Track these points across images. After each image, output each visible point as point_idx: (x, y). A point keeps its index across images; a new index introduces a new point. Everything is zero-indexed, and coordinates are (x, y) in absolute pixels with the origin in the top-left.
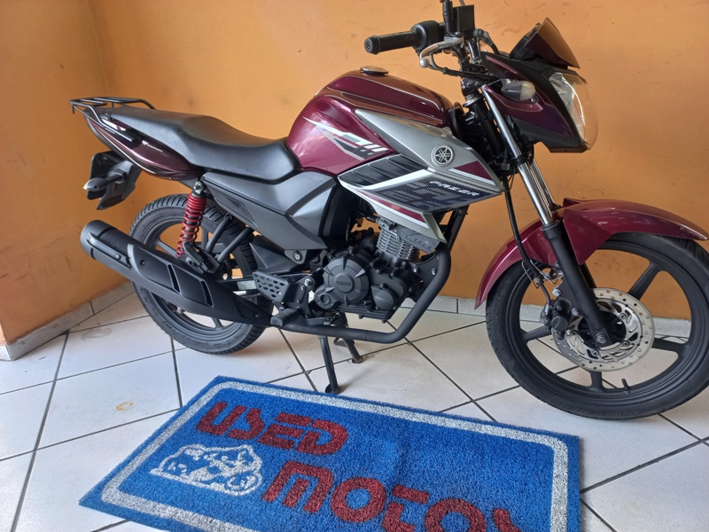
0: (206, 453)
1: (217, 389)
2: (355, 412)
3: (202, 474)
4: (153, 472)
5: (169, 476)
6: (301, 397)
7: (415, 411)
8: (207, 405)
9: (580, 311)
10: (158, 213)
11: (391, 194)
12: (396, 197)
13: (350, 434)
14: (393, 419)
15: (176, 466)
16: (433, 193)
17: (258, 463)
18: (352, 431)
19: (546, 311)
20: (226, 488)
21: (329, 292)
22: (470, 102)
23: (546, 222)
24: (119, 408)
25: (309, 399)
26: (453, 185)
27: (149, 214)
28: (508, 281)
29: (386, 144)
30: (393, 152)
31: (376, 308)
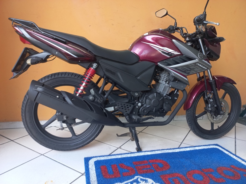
1: (92, 162)
2: (157, 154)
8: (96, 168)
11: (180, 69)
12: (182, 70)
16: (195, 68)
17: (150, 180)
19: (210, 106)
29: (179, 51)
30: (182, 54)
31: (164, 112)
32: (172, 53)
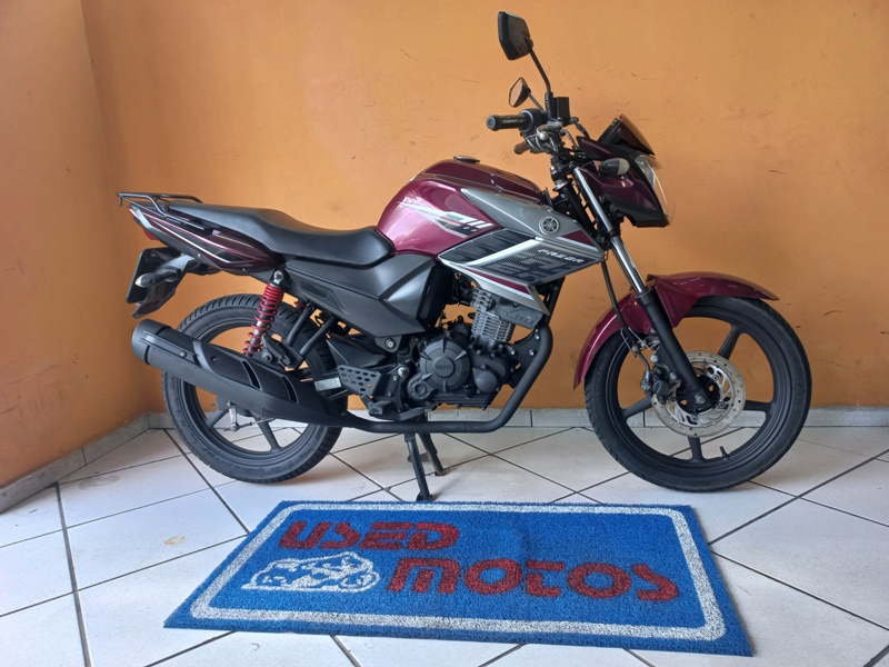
0: (302, 565)
1: (287, 512)
2: (457, 513)
3: (306, 580)
4: (245, 587)
5: (267, 588)
6: (392, 508)
7: (521, 505)
8: (282, 526)
9: (679, 376)
10: (213, 315)
11: (497, 267)
12: (503, 270)
13: (460, 529)
14: (500, 513)
15: (272, 578)
16: (539, 262)
17: (368, 564)
18: (462, 527)
19: (647, 377)
20: (341, 587)
21: (426, 380)
22: (559, 186)
23: (640, 290)
24: (169, 542)
25: (402, 508)
26: (560, 253)
27: (201, 317)
28: (606, 355)
29: (490, 219)
30: (498, 227)
31: (478, 392)
32: (472, 224)
